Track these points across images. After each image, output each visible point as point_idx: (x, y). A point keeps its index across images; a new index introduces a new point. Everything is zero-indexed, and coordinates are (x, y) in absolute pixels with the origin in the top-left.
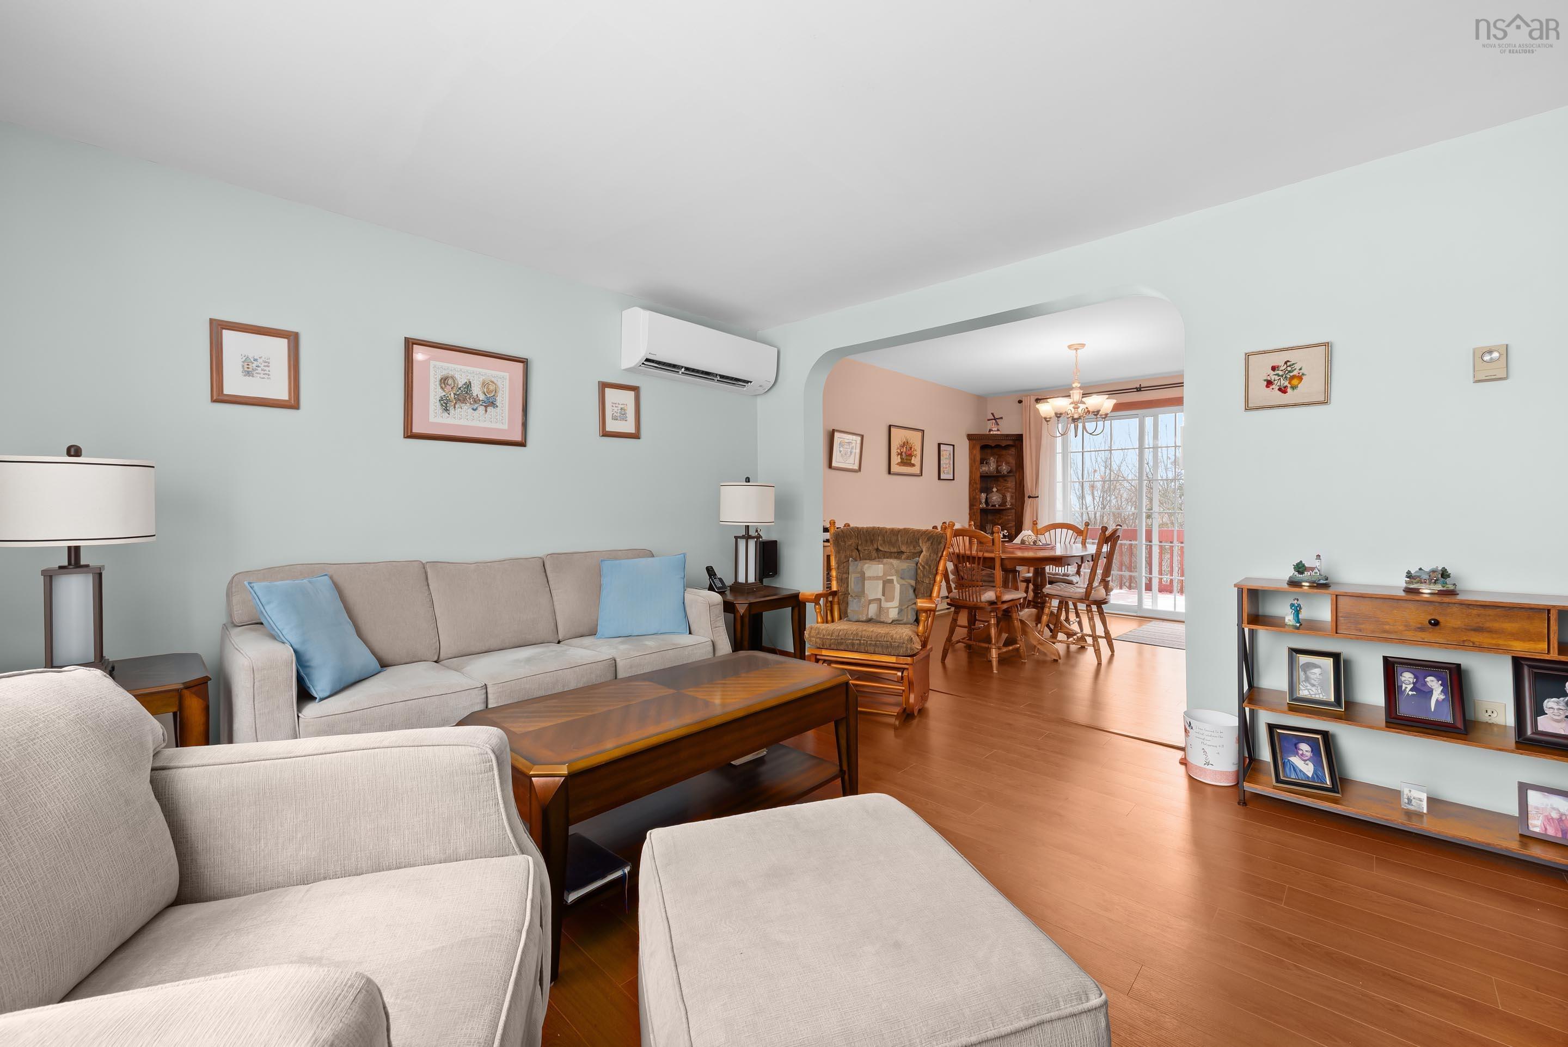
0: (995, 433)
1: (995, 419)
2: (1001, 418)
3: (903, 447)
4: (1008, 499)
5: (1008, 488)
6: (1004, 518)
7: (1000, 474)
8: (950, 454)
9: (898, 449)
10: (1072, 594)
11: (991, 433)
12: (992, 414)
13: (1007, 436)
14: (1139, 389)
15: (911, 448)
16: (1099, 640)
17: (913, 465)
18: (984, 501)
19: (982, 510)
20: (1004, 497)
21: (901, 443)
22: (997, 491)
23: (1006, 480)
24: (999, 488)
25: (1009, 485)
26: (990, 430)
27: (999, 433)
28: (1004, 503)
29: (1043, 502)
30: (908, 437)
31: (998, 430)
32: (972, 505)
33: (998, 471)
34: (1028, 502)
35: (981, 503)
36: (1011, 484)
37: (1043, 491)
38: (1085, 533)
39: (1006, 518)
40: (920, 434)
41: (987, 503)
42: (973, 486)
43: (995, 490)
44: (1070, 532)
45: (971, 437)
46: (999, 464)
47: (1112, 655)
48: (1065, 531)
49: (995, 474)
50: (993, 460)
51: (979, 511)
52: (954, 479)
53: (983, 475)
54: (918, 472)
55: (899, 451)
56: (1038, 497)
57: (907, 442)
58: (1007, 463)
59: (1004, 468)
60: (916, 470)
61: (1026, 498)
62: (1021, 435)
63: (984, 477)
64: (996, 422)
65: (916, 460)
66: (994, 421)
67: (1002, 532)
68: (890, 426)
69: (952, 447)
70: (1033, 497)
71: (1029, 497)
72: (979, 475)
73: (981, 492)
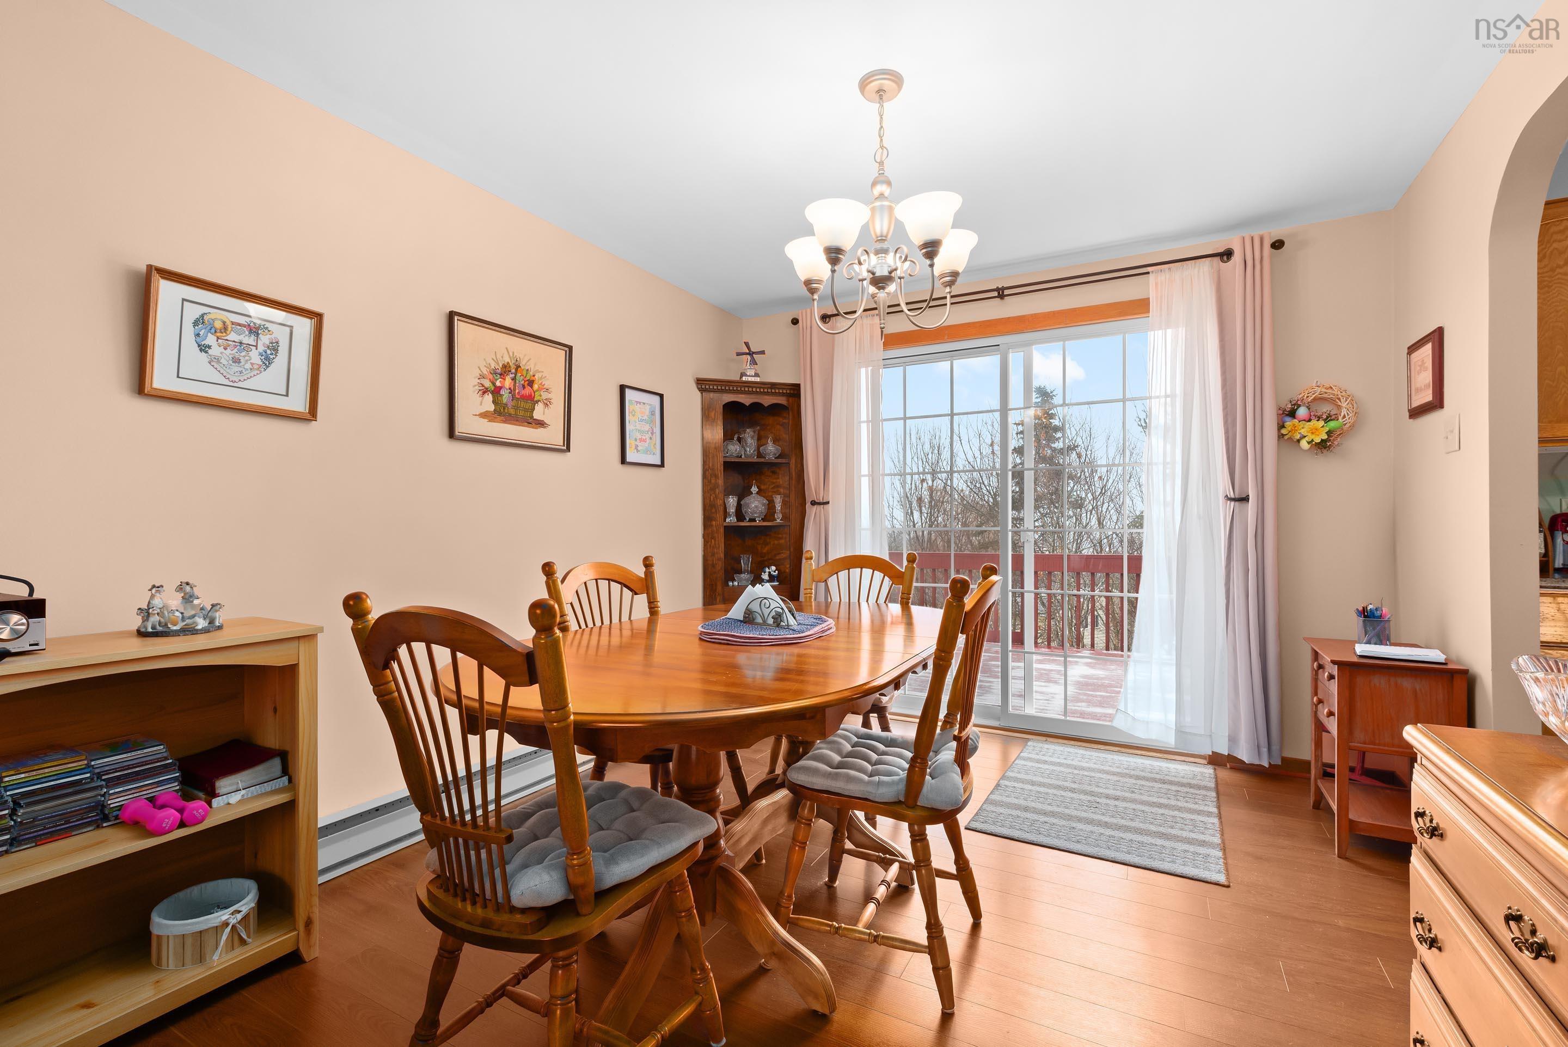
0: (750, 379)
1: (751, 354)
2: (763, 352)
3: (503, 375)
4: (778, 507)
5: (778, 486)
6: (772, 543)
7: (762, 460)
8: (653, 413)
9: (482, 377)
10: (870, 789)
11: (744, 379)
12: (747, 344)
13: (773, 385)
14: (1001, 293)
15: (531, 383)
16: (939, 881)
17: (541, 424)
18: (732, 510)
19: (729, 530)
20: (771, 506)
21: (493, 365)
22: (758, 493)
23: (774, 472)
24: (762, 487)
25: (781, 481)
26: (742, 375)
27: (758, 379)
28: (769, 514)
29: (835, 512)
30: (517, 355)
31: (757, 375)
32: (708, 520)
33: (760, 455)
34: (811, 511)
35: (726, 514)
36: (783, 480)
37: (835, 492)
38: (907, 577)
39: (776, 542)
40: (561, 354)
41: (740, 515)
42: (710, 482)
43: (754, 489)
44: (878, 575)
45: (704, 385)
46: (763, 441)
47: (976, 927)
48: (867, 572)
49: (755, 459)
50: (752, 433)
51: (722, 530)
52: (662, 465)
53: (728, 460)
54: (559, 441)
55: (487, 384)
56: (828, 503)
57: (518, 367)
58: (775, 441)
59: (771, 449)
60: (554, 435)
61: (808, 505)
62: (798, 386)
63: (731, 466)
64: (753, 359)
65: (550, 413)
66: (749, 357)
67: (767, 570)
68: (451, 315)
69: (657, 398)
70: (819, 504)
71: (814, 503)
72: (722, 460)
73: (728, 493)
